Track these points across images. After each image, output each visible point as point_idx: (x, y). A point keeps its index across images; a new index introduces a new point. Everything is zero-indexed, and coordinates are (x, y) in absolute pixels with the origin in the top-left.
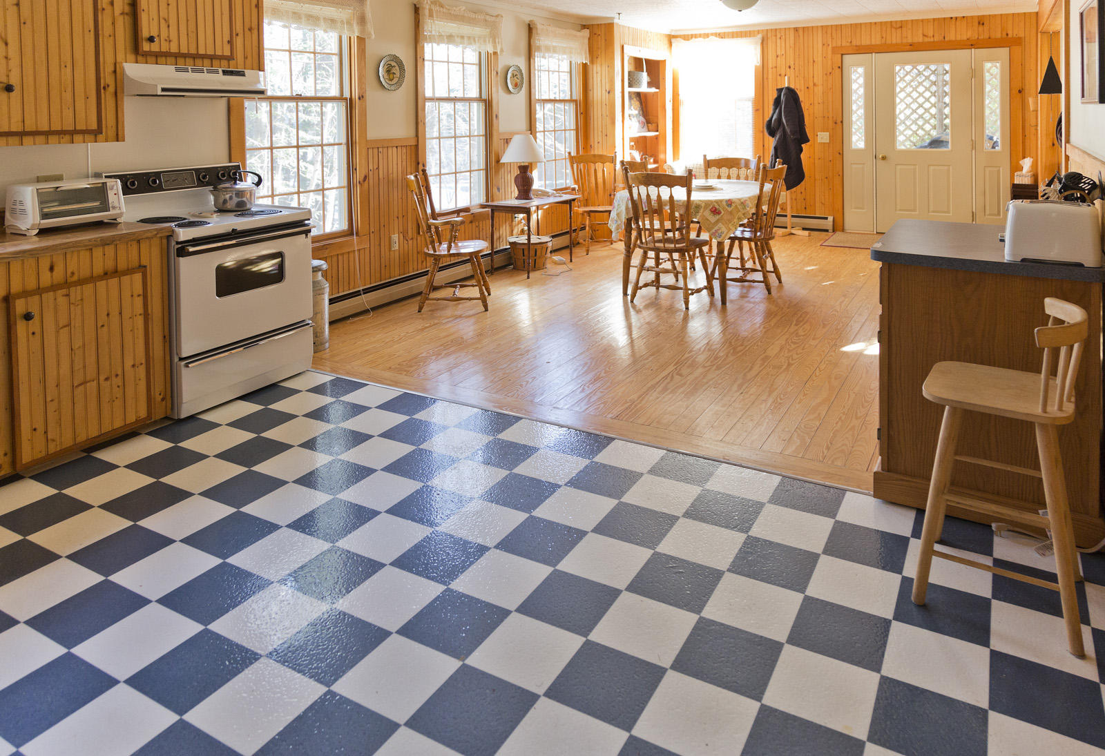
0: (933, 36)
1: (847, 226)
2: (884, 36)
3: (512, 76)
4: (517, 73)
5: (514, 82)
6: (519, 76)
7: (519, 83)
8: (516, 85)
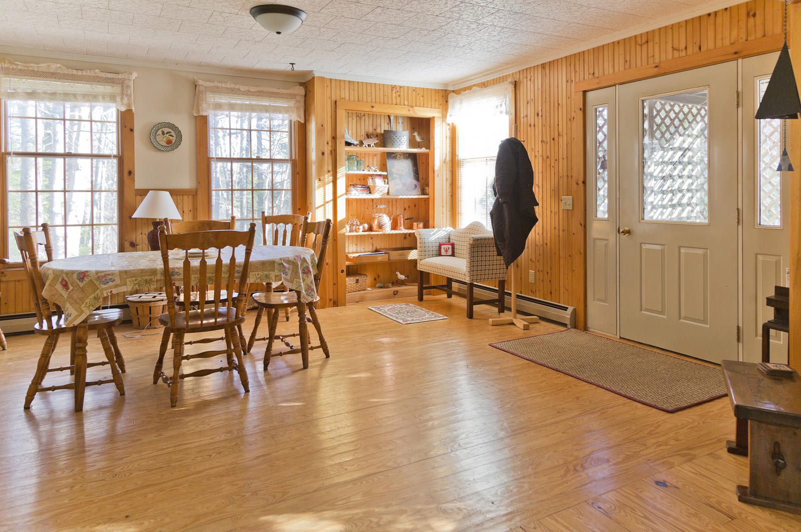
0: (686, 48)
1: (590, 323)
2: (628, 59)
3: (161, 134)
4: (170, 130)
5: (165, 139)
6: (173, 133)
7: (174, 141)
8: (169, 142)
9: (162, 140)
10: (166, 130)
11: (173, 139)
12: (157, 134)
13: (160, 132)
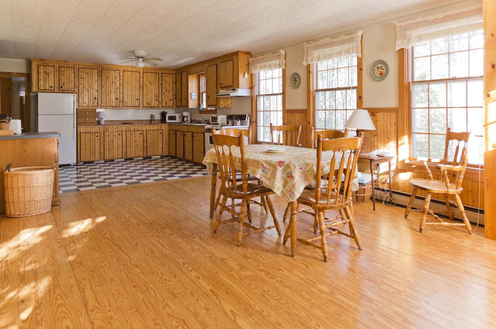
3: (377, 69)
4: (382, 65)
5: (379, 72)
6: (384, 67)
7: (384, 73)
8: (381, 74)
9: (377, 73)
10: (380, 65)
11: (384, 71)
12: (375, 69)
13: (376, 68)
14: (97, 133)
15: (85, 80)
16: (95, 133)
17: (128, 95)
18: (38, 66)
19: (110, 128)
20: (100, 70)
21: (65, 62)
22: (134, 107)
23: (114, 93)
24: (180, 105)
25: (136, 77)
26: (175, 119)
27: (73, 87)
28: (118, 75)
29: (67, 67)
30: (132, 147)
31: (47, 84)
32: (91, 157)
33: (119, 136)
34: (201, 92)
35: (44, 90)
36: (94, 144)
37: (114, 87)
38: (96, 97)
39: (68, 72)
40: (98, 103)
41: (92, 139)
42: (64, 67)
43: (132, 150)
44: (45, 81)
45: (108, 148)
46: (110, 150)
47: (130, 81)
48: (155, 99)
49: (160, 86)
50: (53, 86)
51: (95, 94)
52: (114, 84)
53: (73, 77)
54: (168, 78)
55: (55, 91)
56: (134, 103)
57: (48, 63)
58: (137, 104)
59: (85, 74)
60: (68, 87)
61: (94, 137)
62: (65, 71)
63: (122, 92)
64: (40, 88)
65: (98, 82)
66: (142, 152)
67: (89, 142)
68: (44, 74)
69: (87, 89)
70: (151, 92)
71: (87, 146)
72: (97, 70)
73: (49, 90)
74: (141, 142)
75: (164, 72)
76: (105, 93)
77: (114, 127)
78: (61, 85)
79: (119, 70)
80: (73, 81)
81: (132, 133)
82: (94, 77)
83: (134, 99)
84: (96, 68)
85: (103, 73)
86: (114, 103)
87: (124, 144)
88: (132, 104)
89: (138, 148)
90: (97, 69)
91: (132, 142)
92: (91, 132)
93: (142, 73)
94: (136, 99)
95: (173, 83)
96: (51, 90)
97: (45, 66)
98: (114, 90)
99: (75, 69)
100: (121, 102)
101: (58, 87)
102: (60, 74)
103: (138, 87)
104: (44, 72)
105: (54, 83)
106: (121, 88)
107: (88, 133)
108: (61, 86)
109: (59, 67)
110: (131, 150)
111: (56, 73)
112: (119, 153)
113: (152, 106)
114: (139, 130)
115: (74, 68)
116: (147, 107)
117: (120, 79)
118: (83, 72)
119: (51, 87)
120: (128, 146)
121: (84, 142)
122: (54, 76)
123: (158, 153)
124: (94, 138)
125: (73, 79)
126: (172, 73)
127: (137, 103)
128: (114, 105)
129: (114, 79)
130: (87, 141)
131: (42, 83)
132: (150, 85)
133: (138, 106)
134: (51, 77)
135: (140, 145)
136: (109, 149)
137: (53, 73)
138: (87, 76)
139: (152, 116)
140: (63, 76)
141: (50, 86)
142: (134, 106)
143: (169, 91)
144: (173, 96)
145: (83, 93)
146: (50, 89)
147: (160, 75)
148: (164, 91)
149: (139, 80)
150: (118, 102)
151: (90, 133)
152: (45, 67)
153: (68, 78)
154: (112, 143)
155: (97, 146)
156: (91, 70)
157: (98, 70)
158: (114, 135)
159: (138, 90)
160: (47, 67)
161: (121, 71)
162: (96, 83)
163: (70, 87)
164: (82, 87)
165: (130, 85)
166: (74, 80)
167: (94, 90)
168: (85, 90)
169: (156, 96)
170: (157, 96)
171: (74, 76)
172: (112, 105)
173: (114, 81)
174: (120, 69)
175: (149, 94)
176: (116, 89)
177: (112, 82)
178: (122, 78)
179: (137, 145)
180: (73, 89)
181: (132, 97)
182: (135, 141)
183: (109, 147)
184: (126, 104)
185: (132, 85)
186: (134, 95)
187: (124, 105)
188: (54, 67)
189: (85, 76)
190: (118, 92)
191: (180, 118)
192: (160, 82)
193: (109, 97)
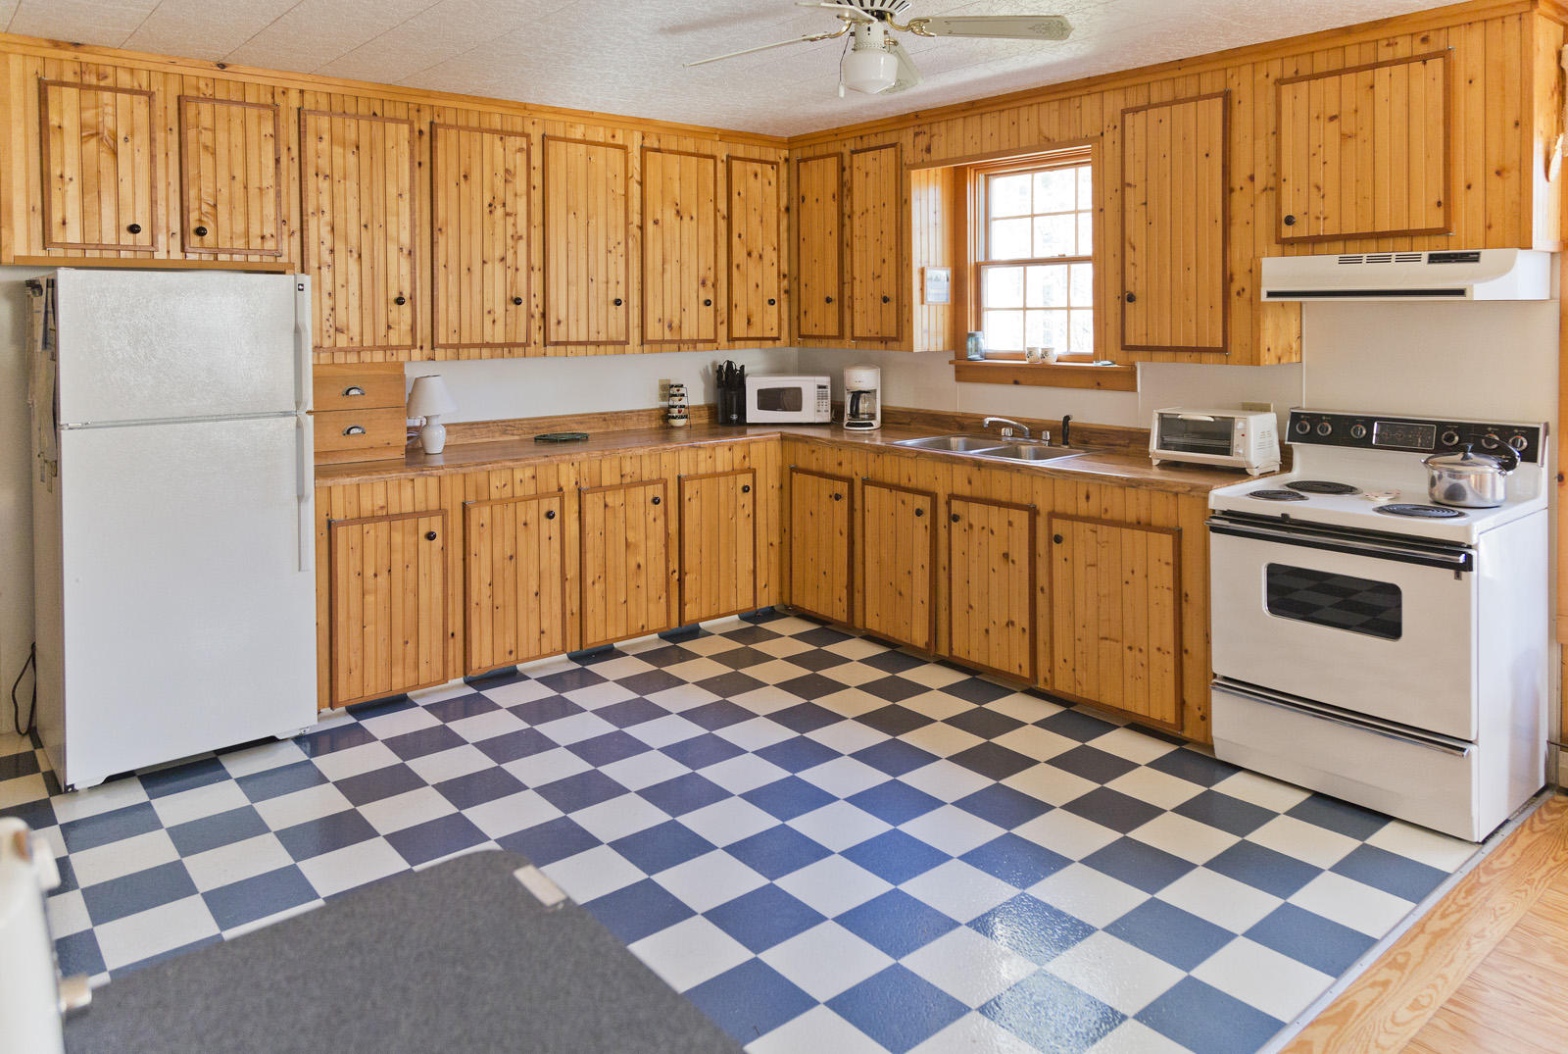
14: (427, 513)
15: (339, 189)
16: (416, 515)
17: (572, 276)
18: (43, 88)
19: (495, 482)
20: (426, 128)
21: (222, 66)
22: (598, 344)
23: (499, 267)
24: (833, 330)
25: (610, 175)
26: (798, 408)
27: (269, 230)
28: (521, 158)
29: (229, 102)
30: (611, 578)
31: (108, 210)
32: (398, 670)
33: (545, 522)
34: (971, 261)
35: (84, 247)
36: (411, 585)
37: (499, 230)
38: (406, 295)
39: (237, 138)
40: (413, 329)
41: (397, 557)
42: (213, 100)
43: (610, 598)
44: (90, 188)
45: (486, 602)
46: (499, 613)
47: (581, 197)
48: (702, 299)
49: (722, 225)
50: (143, 222)
51: (400, 274)
52: (499, 211)
53: (271, 163)
54: (755, 186)
55: (161, 255)
56: (602, 322)
57: (110, 71)
58: (616, 331)
59: (338, 150)
60: (240, 227)
61: (410, 540)
62: (221, 125)
63: (537, 261)
64: (57, 236)
65: (412, 199)
66: (663, 600)
67: (383, 579)
68: (83, 140)
69: (353, 241)
70: (680, 261)
71: (370, 599)
72: (405, 128)
73: (118, 248)
74: (656, 545)
75: (741, 154)
76: (453, 265)
77: (518, 475)
78: (194, 216)
79: (528, 136)
80: (272, 193)
81: (609, 500)
82: (392, 168)
83: (602, 297)
84: (402, 113)
85: (440, 144)
86: (500, 324)
87: (572, 572)
88: (593, 329)
89: (642, 583)
90: (411, 124)
91: (610, 554)
92: (394, 510)
93: (635, 152)
94: (612, 297)
95: (779, 210)
96: (135, 249)
97: (89, 87)
98: (499, 253)
99: (282, 115)
100: (537, 322)
101: (176, 227)
102: (191, 147)
103: (621, 237)
104: (82, 127)
105: (153, 202)
106: (537, 234)
107: (373, 518)
108: (194, 225)
109: (181, 100)
110: (605, 598)
111: (160, 136)
112: (545, 626)
113: (685, 336)
114: (645, 478)
115: (275, 108)
116: (663, 342)
117: (530, 187)
118: (326, 137)
119: (134, 229)
120: (589, 581)
121: (353, 578)
122: (152, 157)
123: (733, 600)
124: (411, 551)
125: (269, 180)
126: (771, 158)
127: (614, 323)
128: (500, 339)
129: (499, 182)
130: (369, 572)
131: (68, 203)
132: (676, 221)
133: (623, 338)
134: (133, 158)
135: (651, 568)
136: (494, 608)
137: (141, 139)
138: (352, 159)
139: (669, 390)
140: (206, 160)
141: (127, 222)
142: (603, 337)
143: (761, 257)
144: (779, 282)
145: (332, 266)
146: (128, 239)
147: (722, 168)
148: (739, 254)
149: (626, 195)
150: (523, 317)
151: (389, 518)
152: (90, 95)
153: (239, 173)
154: (510, 567)
155: (431, 592)
156: (377, 125)
157: (411, 131)
158: (521, 518)
159: (621, 249)
160: (107, 96)
161: (536, 139)
162: (405, 206)
163: (255, 230)
164: (325, 231)
165: (582, 216)
166: (278, 184)
167: (393, 249)
168: (340, 246)
169: (704, 283)
170: (709, 283)
171: (277, 161)
172: (488, 339)
173: (500, 194)
174: (529, 129)
175: (672, 268)
176: (509, 240)
177: (487, 199)
178: (537, 180)
179: (639, 566)
180: (270, 245)
181: (593, 286)
182: (627, 545)
183: (492, 596)
184: (563, 327)
185: (593, 222)
186: (602, 278)
187: (553, 339)
188: (150, 95)
189: (338, 161)
190: (522, 263)
191: (821, 397)
192: (723, 206)
193: (477, 288)
